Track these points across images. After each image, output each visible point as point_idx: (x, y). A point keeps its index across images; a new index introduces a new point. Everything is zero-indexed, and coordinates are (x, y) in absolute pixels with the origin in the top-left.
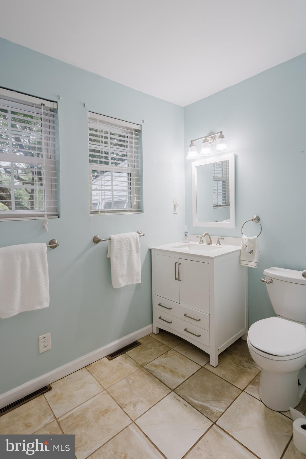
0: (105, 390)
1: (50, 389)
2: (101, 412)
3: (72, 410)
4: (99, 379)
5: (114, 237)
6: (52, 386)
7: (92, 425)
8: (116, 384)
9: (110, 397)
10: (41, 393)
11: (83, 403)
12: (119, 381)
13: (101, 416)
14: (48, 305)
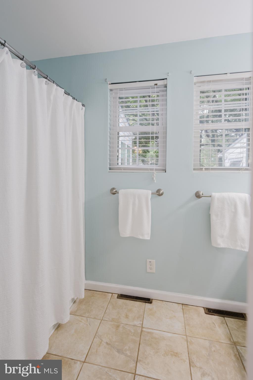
0: (186, 336)
1: (151, 303)
2: (172, 352)
3: (155, 330)
4: (187, 323)
5: (216, 195)
6: (154, 301)
7: (160, 355)
8: (198, 339)
9: (186, 346)
10: (145, 301)
11: (164, 331)
12: (202, 339)
13: (170, 354)
14: (149, 239)
